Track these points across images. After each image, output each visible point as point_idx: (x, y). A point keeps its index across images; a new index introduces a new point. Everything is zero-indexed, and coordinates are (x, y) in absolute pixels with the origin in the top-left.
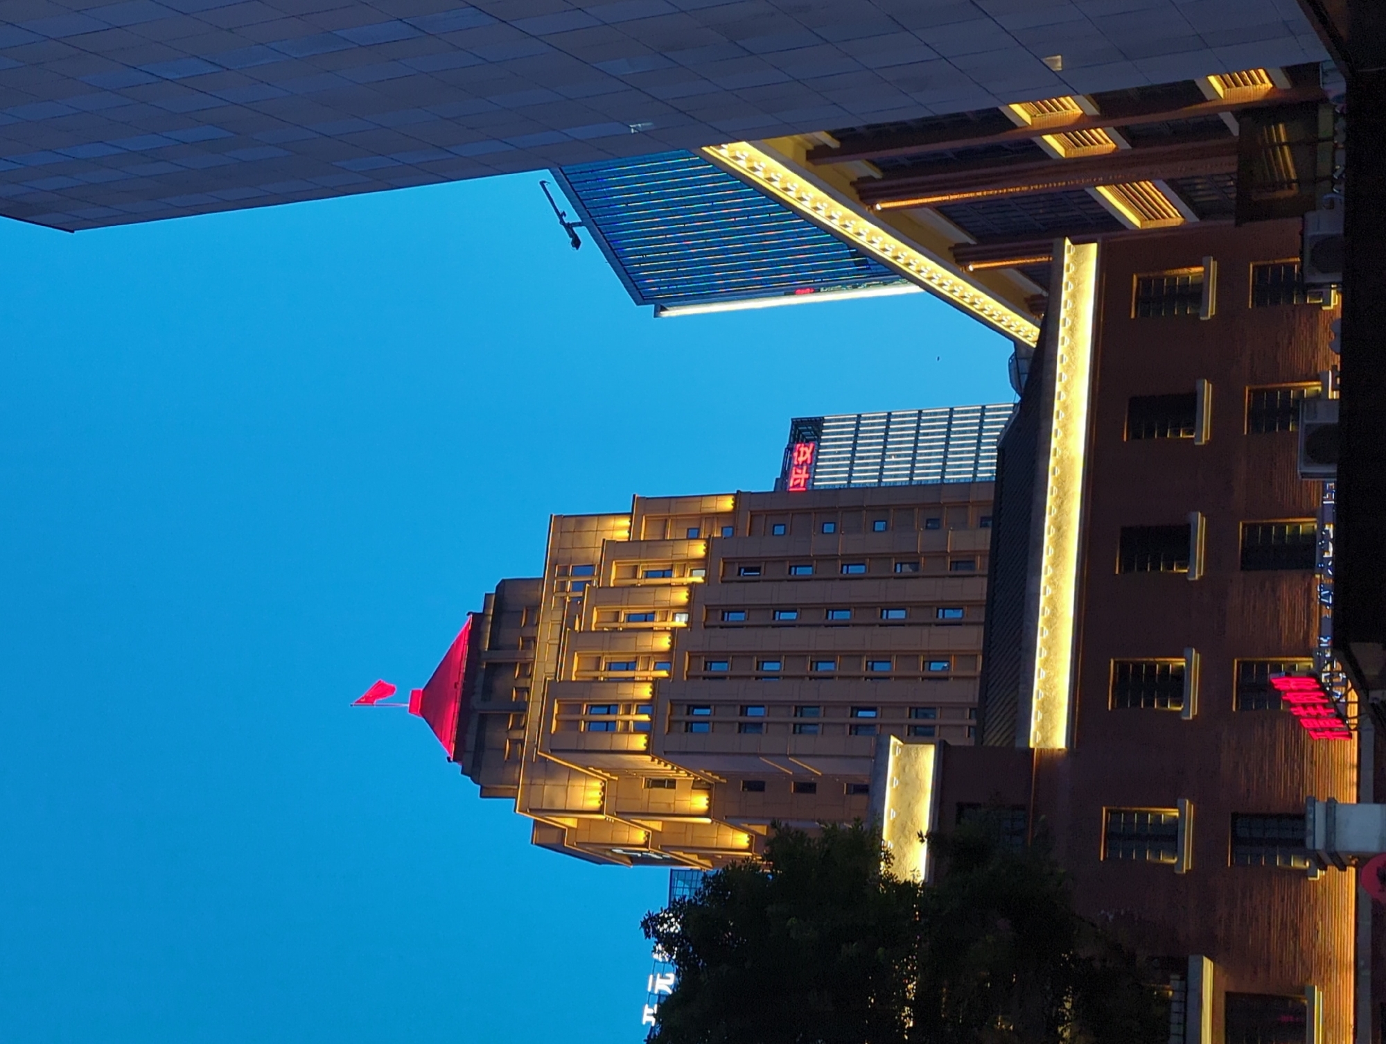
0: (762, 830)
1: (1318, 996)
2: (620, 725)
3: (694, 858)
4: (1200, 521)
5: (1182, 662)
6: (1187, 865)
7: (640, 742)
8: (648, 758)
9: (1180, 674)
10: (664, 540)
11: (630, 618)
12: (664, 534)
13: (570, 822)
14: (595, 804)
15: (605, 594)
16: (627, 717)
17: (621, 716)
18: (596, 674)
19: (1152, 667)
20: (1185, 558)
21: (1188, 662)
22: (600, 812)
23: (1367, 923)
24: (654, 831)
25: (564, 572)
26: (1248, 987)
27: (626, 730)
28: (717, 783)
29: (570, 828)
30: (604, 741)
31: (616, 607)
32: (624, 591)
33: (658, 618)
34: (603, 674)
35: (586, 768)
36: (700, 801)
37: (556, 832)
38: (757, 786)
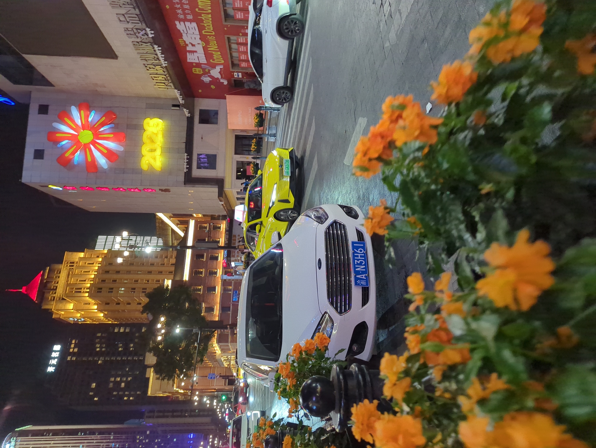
0: (106, 313)
1: (215, 306)
2: (82, 292)
3: (89, 320)
4: (205, 254)
5: (202, 270)
6: (202, 293)
7: (87, 295)
8: (88, 298)
9: (202, 272)
10: (91, 257)
11: (84, 272)
12: (91, 256)
13: (63, 313)
14: (72, 308)
15: (78, 267)
16: (84, 290)
17: (82, 290)
18: (77, 282)
19: (198, 271)
20: (203, 258)
21: (203, 270)
22: (73, 309)
23: (221, 298)
24: (82, 314)
25: (68, 263)
26: (208, 306)
27: (83, 292)
28: (99, 303)
29: (62, 314)
30: (79, 294)
31: (81, 270)
32: (83, 267)
33: (91, 272)
34: (78, 282)
35: (72, 301)
36: (95, 307)
37: (59, 315)
38: (108, 304)
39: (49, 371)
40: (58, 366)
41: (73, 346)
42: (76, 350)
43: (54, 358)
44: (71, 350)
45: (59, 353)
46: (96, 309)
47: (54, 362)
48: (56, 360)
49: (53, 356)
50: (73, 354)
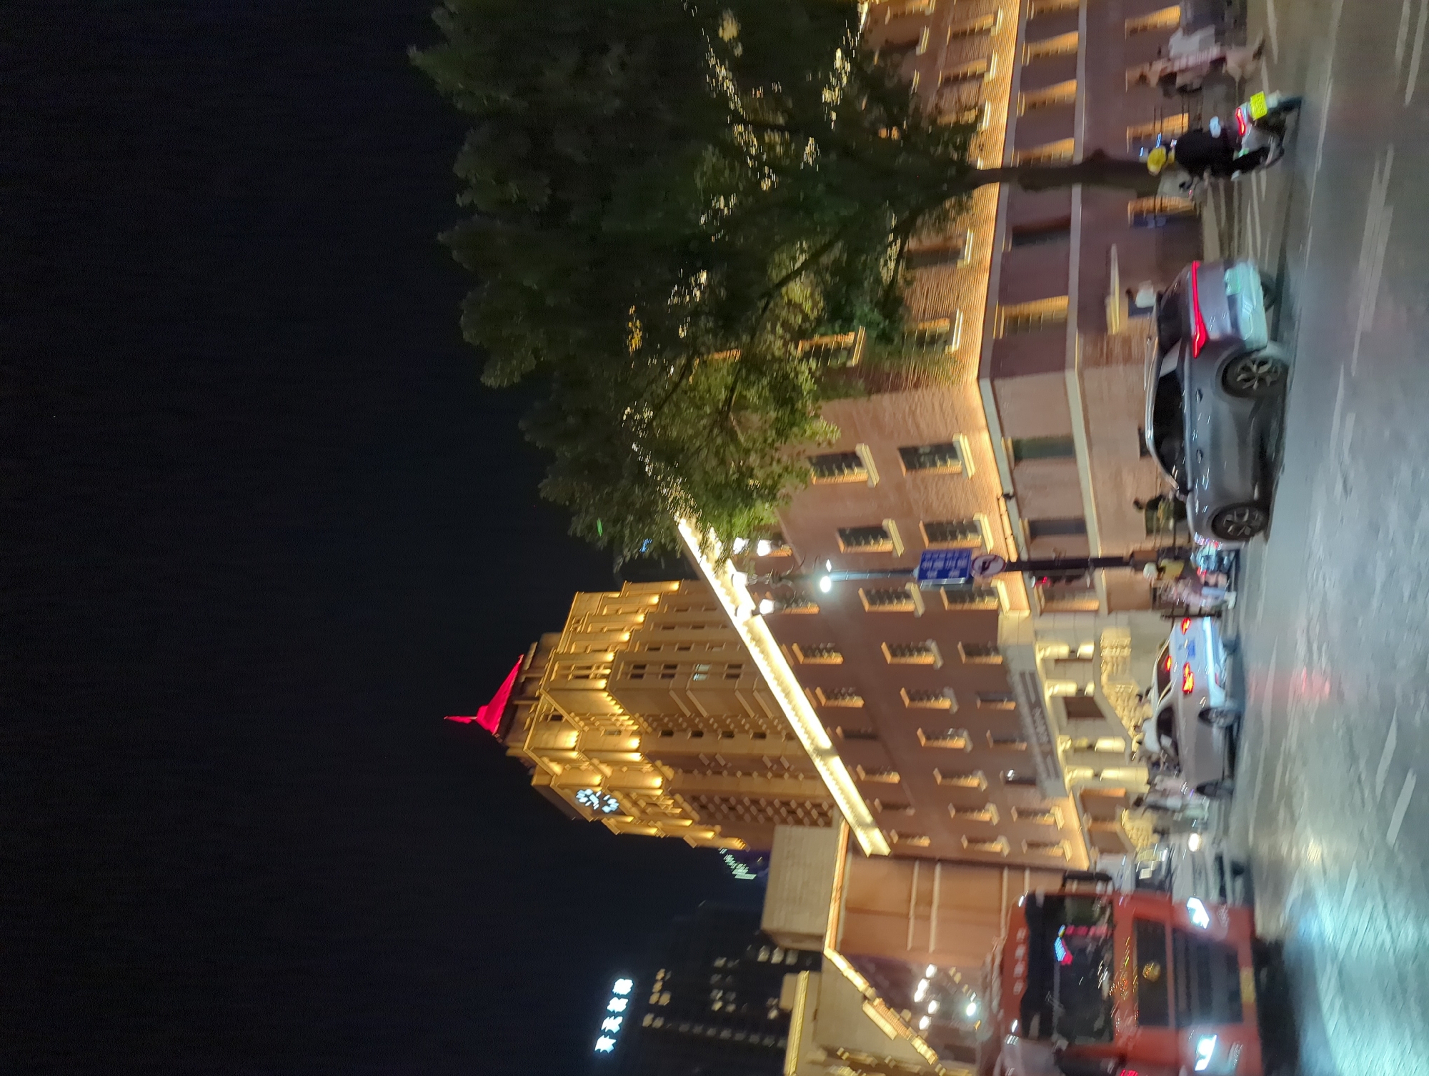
2: (591, 676)
3: (628, 805)
7: (603, 684)
13: (557, 769)
14: (573, 744)
15: (595, 618)
16: (596, 672)
17: (592, 672)
24: (607, 777)
27: (595, 678)
28: (647, 733)
29: (556, 775)
30: (582, 684)
31: (602, 625)
32: (605, 617)
36: (634, 742)
37: (548, 777)
38: (668, 733)
39: (599, 1050)
40: (623, 1038)
41: (658, 986)
42: (665, 999)
43: (615, 1015)
44: (653, 999)
45: (626, 1001)
46: (637, 751)
47: (612, 1024)
48: (620, 1019)
49: (612, 1010)
50: (658, 1010)
